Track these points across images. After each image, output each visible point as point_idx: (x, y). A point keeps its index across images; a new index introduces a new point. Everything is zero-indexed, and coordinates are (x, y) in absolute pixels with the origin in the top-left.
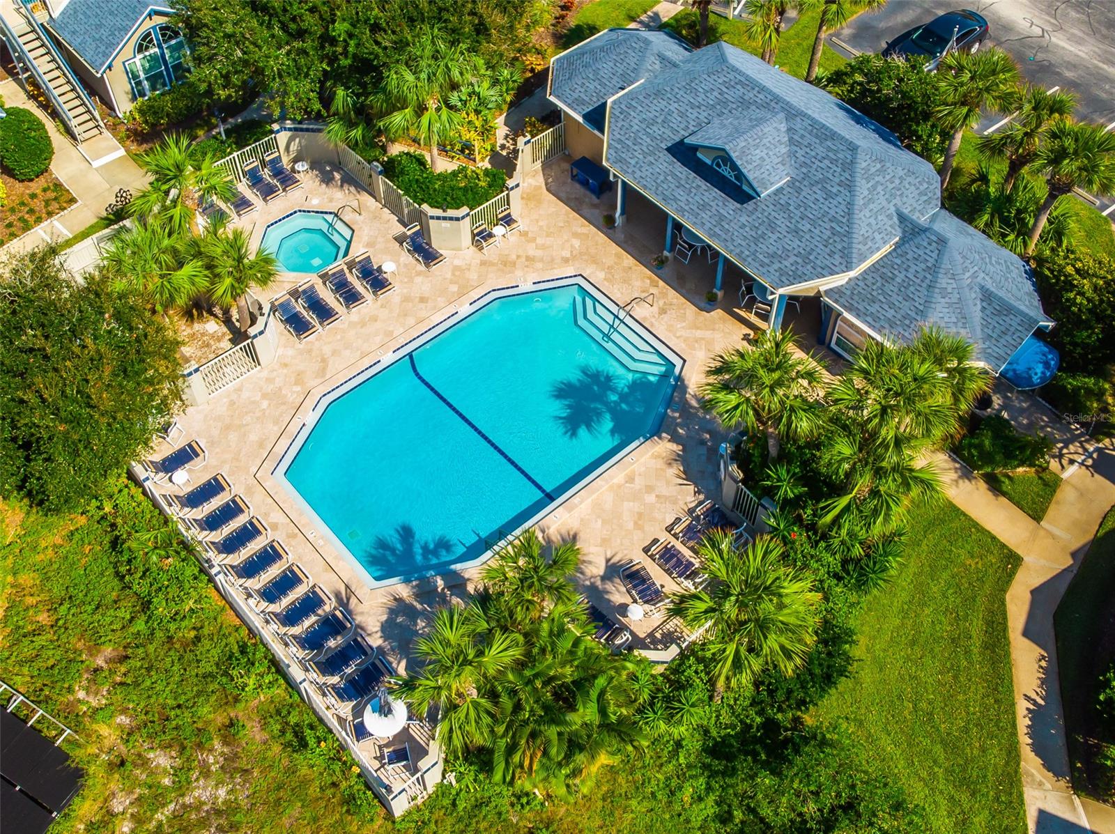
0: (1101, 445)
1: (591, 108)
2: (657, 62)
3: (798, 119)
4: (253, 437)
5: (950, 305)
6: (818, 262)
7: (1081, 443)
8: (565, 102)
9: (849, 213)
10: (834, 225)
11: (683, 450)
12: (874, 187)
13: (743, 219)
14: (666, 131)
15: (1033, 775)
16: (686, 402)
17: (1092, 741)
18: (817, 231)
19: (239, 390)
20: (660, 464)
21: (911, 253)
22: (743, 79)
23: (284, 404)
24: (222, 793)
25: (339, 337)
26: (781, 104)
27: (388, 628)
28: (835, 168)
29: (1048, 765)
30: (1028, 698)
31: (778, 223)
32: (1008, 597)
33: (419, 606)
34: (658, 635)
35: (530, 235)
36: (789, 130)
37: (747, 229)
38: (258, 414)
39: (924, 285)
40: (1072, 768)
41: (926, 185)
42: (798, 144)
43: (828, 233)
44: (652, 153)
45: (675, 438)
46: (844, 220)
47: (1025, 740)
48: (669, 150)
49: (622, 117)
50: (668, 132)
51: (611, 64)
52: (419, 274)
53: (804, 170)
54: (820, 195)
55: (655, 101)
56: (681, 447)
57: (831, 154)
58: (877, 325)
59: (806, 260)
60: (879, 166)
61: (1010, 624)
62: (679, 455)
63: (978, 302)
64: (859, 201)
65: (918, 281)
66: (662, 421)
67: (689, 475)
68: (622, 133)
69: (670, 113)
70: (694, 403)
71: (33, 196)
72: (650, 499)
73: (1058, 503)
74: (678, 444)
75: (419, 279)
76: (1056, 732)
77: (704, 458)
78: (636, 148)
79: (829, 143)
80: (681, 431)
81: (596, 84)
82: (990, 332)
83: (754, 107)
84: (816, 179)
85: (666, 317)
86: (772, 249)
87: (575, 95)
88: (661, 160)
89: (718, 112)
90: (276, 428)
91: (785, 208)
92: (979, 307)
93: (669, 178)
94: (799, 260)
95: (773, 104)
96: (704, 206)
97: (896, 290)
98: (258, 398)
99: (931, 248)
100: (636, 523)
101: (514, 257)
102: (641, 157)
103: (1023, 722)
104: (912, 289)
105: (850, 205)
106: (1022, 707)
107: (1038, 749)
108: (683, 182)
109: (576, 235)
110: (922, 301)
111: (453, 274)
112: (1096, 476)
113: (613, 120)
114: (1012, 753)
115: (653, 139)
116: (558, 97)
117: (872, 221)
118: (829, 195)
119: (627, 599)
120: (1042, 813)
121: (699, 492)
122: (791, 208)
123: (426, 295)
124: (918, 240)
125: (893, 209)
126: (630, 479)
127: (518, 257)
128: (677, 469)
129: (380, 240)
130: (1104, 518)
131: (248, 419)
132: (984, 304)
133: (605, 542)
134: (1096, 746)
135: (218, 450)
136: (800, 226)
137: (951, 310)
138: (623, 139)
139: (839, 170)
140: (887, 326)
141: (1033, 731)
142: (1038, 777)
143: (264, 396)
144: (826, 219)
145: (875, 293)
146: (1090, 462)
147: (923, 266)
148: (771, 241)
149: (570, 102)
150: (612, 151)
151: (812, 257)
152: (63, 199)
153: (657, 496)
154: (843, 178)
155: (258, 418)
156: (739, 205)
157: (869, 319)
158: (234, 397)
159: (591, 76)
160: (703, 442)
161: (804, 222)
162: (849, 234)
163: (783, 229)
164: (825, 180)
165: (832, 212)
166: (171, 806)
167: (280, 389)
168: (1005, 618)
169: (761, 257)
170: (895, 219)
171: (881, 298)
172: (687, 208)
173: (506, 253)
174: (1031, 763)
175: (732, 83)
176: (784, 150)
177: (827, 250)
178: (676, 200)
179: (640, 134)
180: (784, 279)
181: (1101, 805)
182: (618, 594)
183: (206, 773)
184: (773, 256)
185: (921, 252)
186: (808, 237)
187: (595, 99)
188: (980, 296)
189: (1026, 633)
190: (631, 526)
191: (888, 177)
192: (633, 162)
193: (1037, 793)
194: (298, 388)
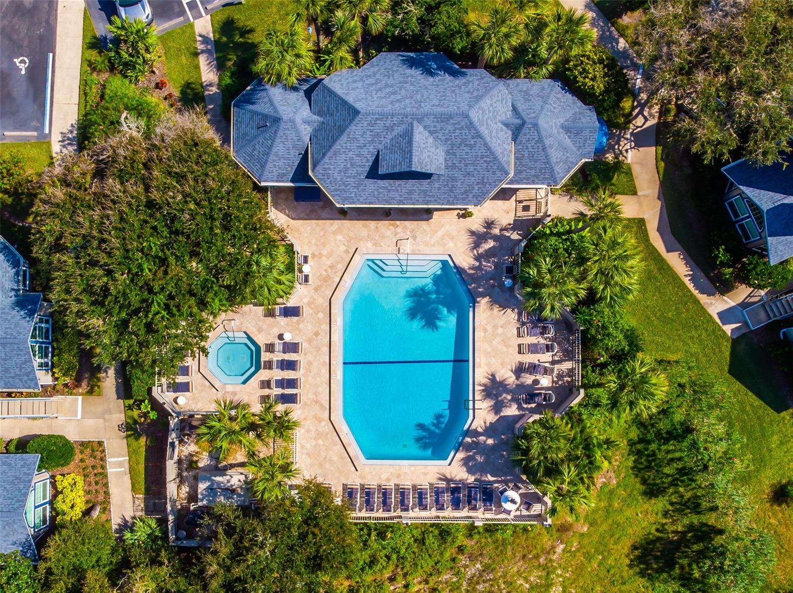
0: (631, 131)
1: (292, 175)
2: (307, 126)
3: (425, 119)
4: (335, 458)
5: (556, 149)
6: (490, 181)
7: (623, 137)
8: (273, 181)
9: (489, 149)
10: (485, 159)
11: (490, 298)
12: (487, 124)
13: (437, 185)
14: (358, 169)
15: (707, 303)
16: (470, 274)
17: (716, 272)
18: (479, 167)
19: (303, 447)
20: (488, 313)
21: (524, 140)
22: (377, 116)
23: (327, 434)
24: (478, 566)
25: (308, 386)
26: (409, 117)
27: (470, 471)
28: (464, 132)
29: (709, 295)
30: (686, 276)
31: (456, 175)
32: (652, 241)
33: (471, 454)
34: (555, 379)
35: (316, 253)
36: (425, 127)
37: (443, 188)
38: (324, 448)
39: (540, 150)
40: (717, 288)
41: (500, 94)
42: (436, 132)
43: (485, 164)
44: (360, 185)
45: (483, 295)
46: (488, 154)
47: (696, 292)
48: (367, 177)
49: (326, 177)
50: (360, 169)
51: (282, 145)
52: (298, 323)
53: (449, 142)
54: (467, 149)
55: (338, 158)
56: (488, 297)
57: (457, 126)
58: (530, 181)
59: (483, 183)
60: (481, 112)
61: (660, 252)
62: (491, 302)
63: (566, 136)
64: (488, 139)
65: (536, 150)
66: (471, 294)
67: (503, 306)
68: (333, 185)
69: (351, 158)
70: (472, 272)
71: (82, 460)
72: (500, 330)
73: (636, 178)
74: (485, 297)
75: (301, 326)
76: (703, 280)
77: (500, 293)
78: (348, 188)
79: (451, 121)
80: (480, 290)
81: (282, 160)
82: (579, 145)
83: (396, 128)
84: (459, 142)
85: (418, 239)
86: (463, 190)
87: (276, 173)
88: (368, 185)
89: (378, 142)
90: (338, 446)
91: (454, 166)
92: (567, 137)
93: (380, 190)
94: (480, 186)
95: (405, 119)
96: (411, 192)
97: (528, 160)
98: (314, 443)
99: (532, 131)
100: (505, 346)
101: (324, 273)
102: (355, 190)
103: (691, 286)
104: (535, 155)
105: (486, 144)
106: (687, 281)
107: (702, 292)
108: (389, 188)
109: (335, 233)
110: (544, 158)
111: (312, 309)
112: (640, 149)
113: (322, 182)
114: (697, 302)
115: (354, 177)
116: (265, 181)
117: (499, 141)
118: (471, 147)
119: (533, 378)
120: (718, 314)
121: (513, 310)
122: (457, 165)
123: (315, 331)
124: (523, 132)
125: (500, 125)
126: (485, 330)
127: (326, 271)
128: (496, 309)
129: (260, 323)
130: (657, 168)
131: (323, 454)
132: (569, 134)
133: (503, 364)
134: (718, 272)
135: (330, 476)
136: (468, 170)
137: (558, 151)
138: (337, 187)
139: (467, 131)
140: (535, 179)
141: (697, 287)
142: (709, 301)
143: (316, 439)
144: (479, 159)
145: (519, 168)
146: (633, 144)
147: (534, 142)
148: (459, 186)
149: (275, 179)
150: (337, 197)
151: (485, 181)
152: (96, 447)
153: (501, 327)
154: (472, 134)
155: (326, 450)
156: (429, 180)
157: (525, 181)
158: (305, 451)
159: (275, 158)
160: (493, 286)
161: (469, 167)
162: (495, 158)
163: (461, 177)
164: (463, 140)
165: (479, 154)
166: (464, 582)
167: (317, 430)
168: (657, 251)
169: (460, 196)
170: (504, 128)
171: (523, 168)
172: (402, 199)
173: (319, 274)
174: (703, 299)
175: (373, 122)
176: (431, 140)
177: (491, 173)
178: (393, 198)
179: (345, 180)
180: (479, 199)
181: (733, 292)
182: (528, 379)
183: (466, 566)
184: (466, 192)
185: (528, 136)
186: (476, 173)
187: (289, 169)
188: (564, 132)
189: (668, 251)
190: (505, 349)
191: (487, 112)
192: (353, 195)
193: (713, 308)
194: (323, 423)
